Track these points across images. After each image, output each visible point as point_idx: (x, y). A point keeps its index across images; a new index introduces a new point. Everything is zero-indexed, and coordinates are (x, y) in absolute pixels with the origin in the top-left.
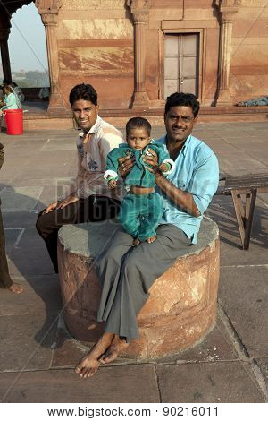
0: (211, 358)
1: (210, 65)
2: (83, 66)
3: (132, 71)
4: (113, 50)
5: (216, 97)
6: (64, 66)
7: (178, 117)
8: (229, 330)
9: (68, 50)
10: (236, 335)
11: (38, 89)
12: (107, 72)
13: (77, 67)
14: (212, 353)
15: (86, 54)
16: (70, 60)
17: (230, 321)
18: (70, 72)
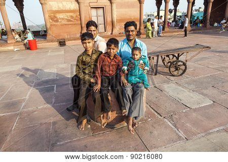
0: (150, 119)
1: (109, 19)
2: (60, 21)
3: (80, 22)
4: (71, 14)
5: (112, 31)
6: (51, 21)
7: (129, 31)
8: (151, 109)
9: (53, 15)
10: (154, 110)
11: (40, 31)
12: (70, 23)
13: (57, 21)
14: (149, 118)
15: (60, 16)
16: (54, 19)
17: (150, 106)
18: (55, 23)
